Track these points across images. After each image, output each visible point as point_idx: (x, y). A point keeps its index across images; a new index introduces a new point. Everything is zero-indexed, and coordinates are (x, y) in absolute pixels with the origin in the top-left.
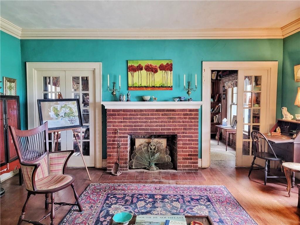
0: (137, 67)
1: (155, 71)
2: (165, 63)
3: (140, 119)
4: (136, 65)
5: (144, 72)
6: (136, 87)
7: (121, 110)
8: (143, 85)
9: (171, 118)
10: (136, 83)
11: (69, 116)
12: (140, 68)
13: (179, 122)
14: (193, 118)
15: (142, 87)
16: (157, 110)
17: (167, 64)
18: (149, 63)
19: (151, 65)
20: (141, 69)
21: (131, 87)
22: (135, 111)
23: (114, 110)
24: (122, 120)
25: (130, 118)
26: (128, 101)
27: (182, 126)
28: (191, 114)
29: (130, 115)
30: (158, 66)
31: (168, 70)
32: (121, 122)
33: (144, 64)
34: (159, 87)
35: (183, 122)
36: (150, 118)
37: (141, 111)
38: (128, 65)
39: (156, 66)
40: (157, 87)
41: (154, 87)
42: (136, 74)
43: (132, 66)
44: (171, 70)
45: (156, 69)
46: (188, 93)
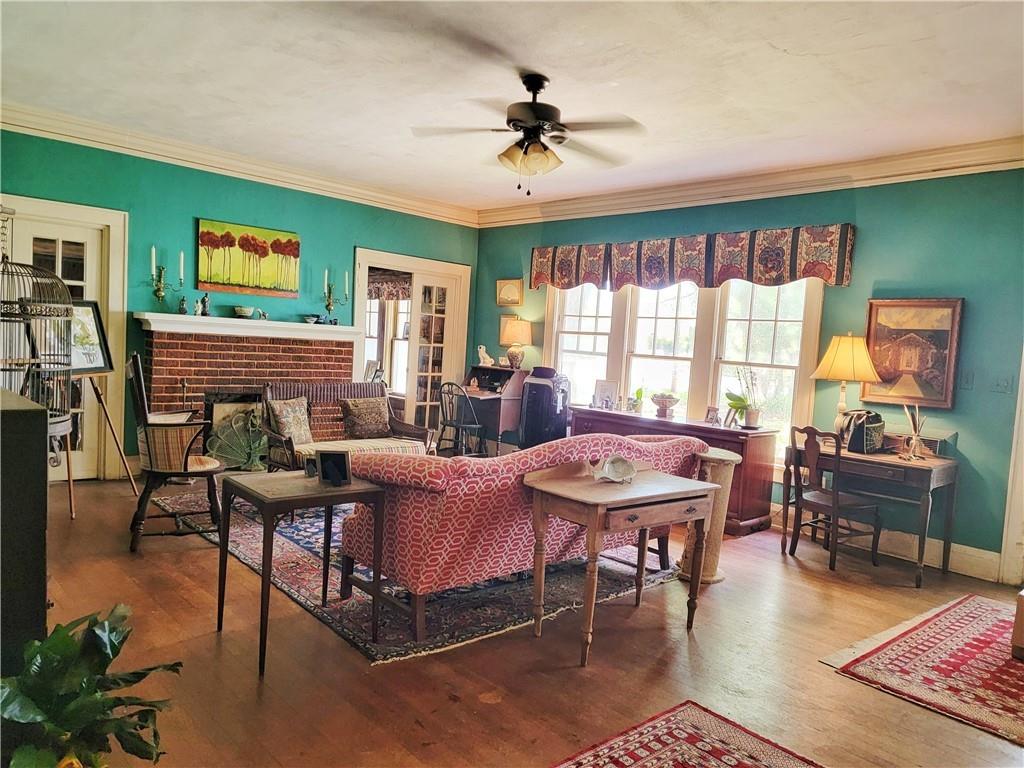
0: (222, 237)
1: (264, 254)
2: (284, 238)
3: (234, 357)
4: (219, 233)
5: (236, 250)
6: (217, 283)
7: (191, 335)
8: (234, 280)
9: (301, 359)
10: (217, 275)
11: (82, 344)
12: (227, 241)
13: (317, 367)
14: (343, 360)
15: (232, 285)
16: (273, 340)
17: (289, 241)
18: (250, 232)
19: (253, 239)
20: (231, 244)
21: (205, 282)
22: (224, 338)
23: (172, 336)
24: (193, 360)
25: (212, 356)
26: (204, 314)
27: (322, 374)
28: (340, 352)
29: (213, 347)
30: (269, 243)
31: (289, 254)
32: (191, 364)
33: (237, 233)
34: (270, 289)
35: (325, 367)
36: (258, 358)
37: (239, 339)
38: (200, 230)
39: (265, 242)
40: (265, 288)
41: (258, 287)
42: (219, 253)
43: (208, 233)
44: (296, 256)
45: (265, 248)
46: (328, 307)
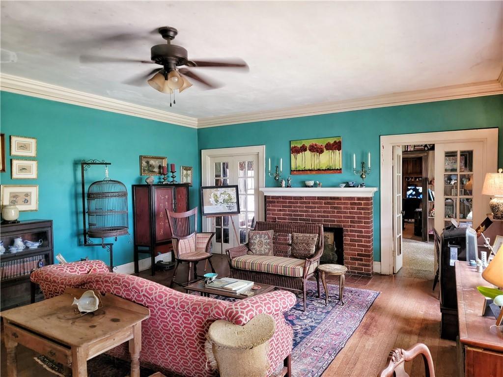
0: (301, 147)
1: (321, 152)
2: (332, 141)
3: (299, 207)
4: (299, 146)
5: (308, 153)
6: (299, 171)
7: (280, 197)
8: (307, 168)
9: (335, 208)
10: (299, 166)
11: (227, 203)
12: (303, 149)
13: (345, 213)
14: (363, 209)
15: (306, 170)
16: (319, 198)
17: (335, 142)
18: (314, 142)
19: (316, 145)
20: (305, 150)
21: (294, 171)
22: (295, 198)
23: (273, 197)
24: (282, 208)
25: (290, 207)
26: (288, 187)
27: (348, 217)
28: (360, 204)
29: (290, 202)
30: (324, 145)
31: (335, 149)
32: (280, 210)
33: (308, 144)
34: (326, 170)
35: (350, 213)
36: (311, 207)
37: (301, 198)
38: (292, 146)
39: (322, 145)
40: (323, 170)
41: (319, 170)
42: (300, 155)
43: (295, 147)
44: (339, 149)
45: (322, 148)
